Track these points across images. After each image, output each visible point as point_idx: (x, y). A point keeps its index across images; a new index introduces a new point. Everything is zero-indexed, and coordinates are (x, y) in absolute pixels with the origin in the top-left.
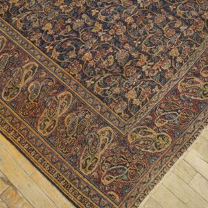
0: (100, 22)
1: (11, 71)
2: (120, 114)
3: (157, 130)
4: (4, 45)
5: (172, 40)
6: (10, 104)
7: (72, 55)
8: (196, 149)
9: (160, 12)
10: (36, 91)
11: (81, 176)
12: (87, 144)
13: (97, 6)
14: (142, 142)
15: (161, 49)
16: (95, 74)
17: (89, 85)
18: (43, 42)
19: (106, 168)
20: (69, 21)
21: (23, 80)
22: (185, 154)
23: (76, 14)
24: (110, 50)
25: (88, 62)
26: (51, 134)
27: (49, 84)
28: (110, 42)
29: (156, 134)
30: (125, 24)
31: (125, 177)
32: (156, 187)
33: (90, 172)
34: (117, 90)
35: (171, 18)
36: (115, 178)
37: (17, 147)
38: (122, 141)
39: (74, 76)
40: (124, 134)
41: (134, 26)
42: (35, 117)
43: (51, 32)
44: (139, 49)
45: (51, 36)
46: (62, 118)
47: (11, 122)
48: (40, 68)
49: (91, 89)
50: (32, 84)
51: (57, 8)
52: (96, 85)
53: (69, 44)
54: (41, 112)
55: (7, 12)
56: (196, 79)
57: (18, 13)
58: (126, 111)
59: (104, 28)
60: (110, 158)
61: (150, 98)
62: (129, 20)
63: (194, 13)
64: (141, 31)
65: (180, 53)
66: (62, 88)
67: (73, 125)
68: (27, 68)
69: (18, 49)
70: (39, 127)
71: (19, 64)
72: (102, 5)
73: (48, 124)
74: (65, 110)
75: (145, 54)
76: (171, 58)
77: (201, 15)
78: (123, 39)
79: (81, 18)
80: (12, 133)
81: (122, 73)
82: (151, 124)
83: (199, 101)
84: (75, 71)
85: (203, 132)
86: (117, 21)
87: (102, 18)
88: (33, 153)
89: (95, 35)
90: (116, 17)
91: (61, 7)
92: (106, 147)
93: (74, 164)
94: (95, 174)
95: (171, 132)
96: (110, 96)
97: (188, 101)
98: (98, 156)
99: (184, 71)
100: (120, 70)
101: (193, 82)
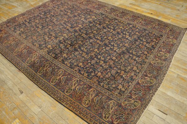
0: (102, 60)
1: (67, 83)
2: (117, 95)
3: (134, 99)
4: (63, 73)
5: (133, 64)
6: (69, 96)
7: (93, 74)
8: (152, 105)
9: (126, 54)
10: (80, 89)
11: (104, 121)
12: (105, 108)
13: (100, 54)
14: (128, 105)
15: (129, 68)
16: (103, 80)
17: (102, 85)
18: (80, 70)
19: (114, 117)
20: (89, 61)
21: (73, 86)
22: (147, 107)
23: (92, 58)
24: (109, 70)
25: (100, 76)
26: (89, 106)
27: (85, 86)
28: (108, 68)
29: (133, 101)
30: (113, 60)
31: (124, 120)
32: (138, 122)
33: (108, 119)
34: (114, 86)
35: (131, 55)
36: (119, 120)
37: (74, 113)
38: (120, 105)
39: (95, 82)
40: (120, 102)
41: (117, 60)
42: (81, 100)
43: (82, 66)
44: (120, 69)
45: (83, 67)
46: (93, 99)
47: (70, 103)
48: (80, 80)
49: (103, 87)
50: (77, 87)
51: (83, 57)
52: (105, 85)
53: (91, 70)
54: (83, 98)
55: (62, 60)
56: (146, 78)
57: (67, 60)
58: (119, 93)
59: (104, 62)
60: (116, 113)
61: (128, 87)
62: (114, 58)
63: (140, 52)
64: (120, 62)
65: (138, 68)
66: (91, 87)
67: (98, 101)
68: (74, 81)
69: (69, 74)
70: (83, 104)
71: (71, 80)
72: (102, 54)
73: (87, 102)
74: (93, 96)
75: (123, 70)
76: (134, 71)
77: (143, 53)
78: (113, 66)
79: (94, 60)
80: (71, 107)
81: (115, 79)
82: (131, 97)
83: (149, 86)
84: (95, 80)
85: (153, 98)
86: (109, 59)
87: (103, 59)
88: (82, 114)
89: (101, 66)
90: (109, 58)
91: (85, 56)
92: (113, 109)
93: (101, 117)
94: (110, 120)
95: (139, 99)
96: (111, 88)
97: (145, 86)
98: (110, 112)
99: (140, 75)
100: (114, 78)
101: (145, 79)
